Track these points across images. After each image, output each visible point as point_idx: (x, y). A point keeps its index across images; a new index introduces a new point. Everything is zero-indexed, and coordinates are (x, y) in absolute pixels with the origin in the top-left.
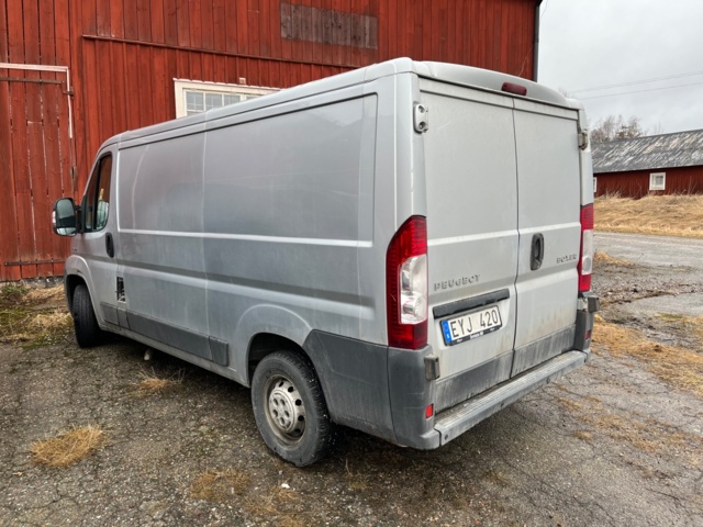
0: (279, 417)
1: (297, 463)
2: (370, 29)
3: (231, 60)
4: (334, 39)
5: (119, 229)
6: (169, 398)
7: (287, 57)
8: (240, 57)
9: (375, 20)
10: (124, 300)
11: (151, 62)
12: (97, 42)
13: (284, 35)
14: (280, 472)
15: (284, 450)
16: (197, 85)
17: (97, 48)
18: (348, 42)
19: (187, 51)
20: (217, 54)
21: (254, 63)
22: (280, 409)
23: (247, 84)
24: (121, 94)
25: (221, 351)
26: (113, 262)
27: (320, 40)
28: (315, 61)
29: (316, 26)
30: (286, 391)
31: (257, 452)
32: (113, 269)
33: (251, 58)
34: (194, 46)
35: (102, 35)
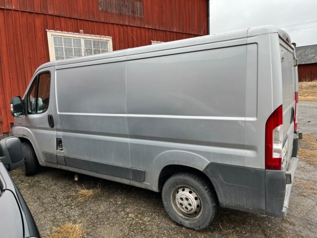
0: (184, 207)
1: (196, 229)
2: (140, 8)
3: (75, 20)
4: (124, 12)
5: (58, 113)
6: (98, 200)
7: (103, 20)
8: (80, 20)
9: (142, 3)
10: (61, 150)
11: (34, 21)
12: (5, 11)
13: (100, 9)
14: (190, 235)
15: (187, 223)
16: (59, 33)
17: (5, 14)
18: (130, 14)
19: (53, 16)
20: (68, 18)
21: (87, 23)
22: (185, 203)
23: (84, 33)
24: (19, 38)
25: (140, 175)
26: (54, 130)
27: (117, 12)
28: (116, 23)
29: (115, 5)
30: (188, 193)
31: (169, 225)
32: (54, 134)
33: (85, 20)
34: (56, 14)
35: (7, 7)
